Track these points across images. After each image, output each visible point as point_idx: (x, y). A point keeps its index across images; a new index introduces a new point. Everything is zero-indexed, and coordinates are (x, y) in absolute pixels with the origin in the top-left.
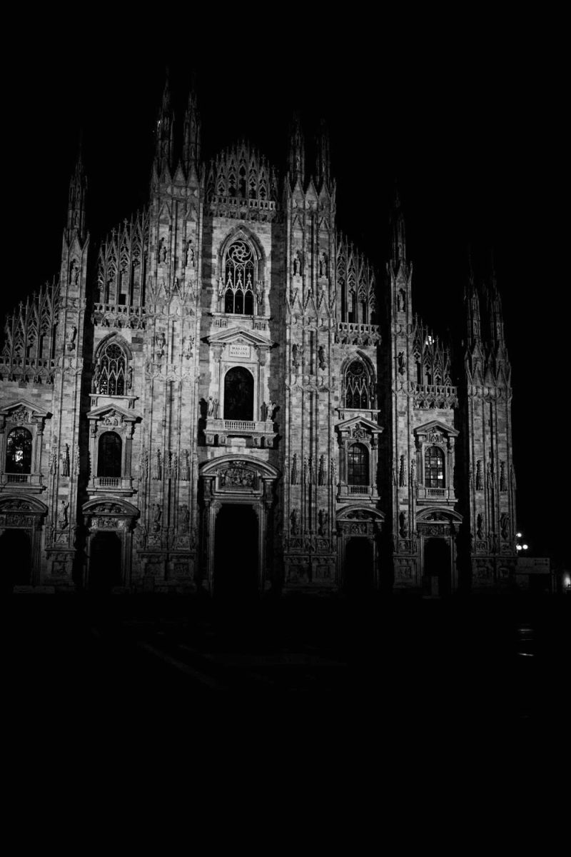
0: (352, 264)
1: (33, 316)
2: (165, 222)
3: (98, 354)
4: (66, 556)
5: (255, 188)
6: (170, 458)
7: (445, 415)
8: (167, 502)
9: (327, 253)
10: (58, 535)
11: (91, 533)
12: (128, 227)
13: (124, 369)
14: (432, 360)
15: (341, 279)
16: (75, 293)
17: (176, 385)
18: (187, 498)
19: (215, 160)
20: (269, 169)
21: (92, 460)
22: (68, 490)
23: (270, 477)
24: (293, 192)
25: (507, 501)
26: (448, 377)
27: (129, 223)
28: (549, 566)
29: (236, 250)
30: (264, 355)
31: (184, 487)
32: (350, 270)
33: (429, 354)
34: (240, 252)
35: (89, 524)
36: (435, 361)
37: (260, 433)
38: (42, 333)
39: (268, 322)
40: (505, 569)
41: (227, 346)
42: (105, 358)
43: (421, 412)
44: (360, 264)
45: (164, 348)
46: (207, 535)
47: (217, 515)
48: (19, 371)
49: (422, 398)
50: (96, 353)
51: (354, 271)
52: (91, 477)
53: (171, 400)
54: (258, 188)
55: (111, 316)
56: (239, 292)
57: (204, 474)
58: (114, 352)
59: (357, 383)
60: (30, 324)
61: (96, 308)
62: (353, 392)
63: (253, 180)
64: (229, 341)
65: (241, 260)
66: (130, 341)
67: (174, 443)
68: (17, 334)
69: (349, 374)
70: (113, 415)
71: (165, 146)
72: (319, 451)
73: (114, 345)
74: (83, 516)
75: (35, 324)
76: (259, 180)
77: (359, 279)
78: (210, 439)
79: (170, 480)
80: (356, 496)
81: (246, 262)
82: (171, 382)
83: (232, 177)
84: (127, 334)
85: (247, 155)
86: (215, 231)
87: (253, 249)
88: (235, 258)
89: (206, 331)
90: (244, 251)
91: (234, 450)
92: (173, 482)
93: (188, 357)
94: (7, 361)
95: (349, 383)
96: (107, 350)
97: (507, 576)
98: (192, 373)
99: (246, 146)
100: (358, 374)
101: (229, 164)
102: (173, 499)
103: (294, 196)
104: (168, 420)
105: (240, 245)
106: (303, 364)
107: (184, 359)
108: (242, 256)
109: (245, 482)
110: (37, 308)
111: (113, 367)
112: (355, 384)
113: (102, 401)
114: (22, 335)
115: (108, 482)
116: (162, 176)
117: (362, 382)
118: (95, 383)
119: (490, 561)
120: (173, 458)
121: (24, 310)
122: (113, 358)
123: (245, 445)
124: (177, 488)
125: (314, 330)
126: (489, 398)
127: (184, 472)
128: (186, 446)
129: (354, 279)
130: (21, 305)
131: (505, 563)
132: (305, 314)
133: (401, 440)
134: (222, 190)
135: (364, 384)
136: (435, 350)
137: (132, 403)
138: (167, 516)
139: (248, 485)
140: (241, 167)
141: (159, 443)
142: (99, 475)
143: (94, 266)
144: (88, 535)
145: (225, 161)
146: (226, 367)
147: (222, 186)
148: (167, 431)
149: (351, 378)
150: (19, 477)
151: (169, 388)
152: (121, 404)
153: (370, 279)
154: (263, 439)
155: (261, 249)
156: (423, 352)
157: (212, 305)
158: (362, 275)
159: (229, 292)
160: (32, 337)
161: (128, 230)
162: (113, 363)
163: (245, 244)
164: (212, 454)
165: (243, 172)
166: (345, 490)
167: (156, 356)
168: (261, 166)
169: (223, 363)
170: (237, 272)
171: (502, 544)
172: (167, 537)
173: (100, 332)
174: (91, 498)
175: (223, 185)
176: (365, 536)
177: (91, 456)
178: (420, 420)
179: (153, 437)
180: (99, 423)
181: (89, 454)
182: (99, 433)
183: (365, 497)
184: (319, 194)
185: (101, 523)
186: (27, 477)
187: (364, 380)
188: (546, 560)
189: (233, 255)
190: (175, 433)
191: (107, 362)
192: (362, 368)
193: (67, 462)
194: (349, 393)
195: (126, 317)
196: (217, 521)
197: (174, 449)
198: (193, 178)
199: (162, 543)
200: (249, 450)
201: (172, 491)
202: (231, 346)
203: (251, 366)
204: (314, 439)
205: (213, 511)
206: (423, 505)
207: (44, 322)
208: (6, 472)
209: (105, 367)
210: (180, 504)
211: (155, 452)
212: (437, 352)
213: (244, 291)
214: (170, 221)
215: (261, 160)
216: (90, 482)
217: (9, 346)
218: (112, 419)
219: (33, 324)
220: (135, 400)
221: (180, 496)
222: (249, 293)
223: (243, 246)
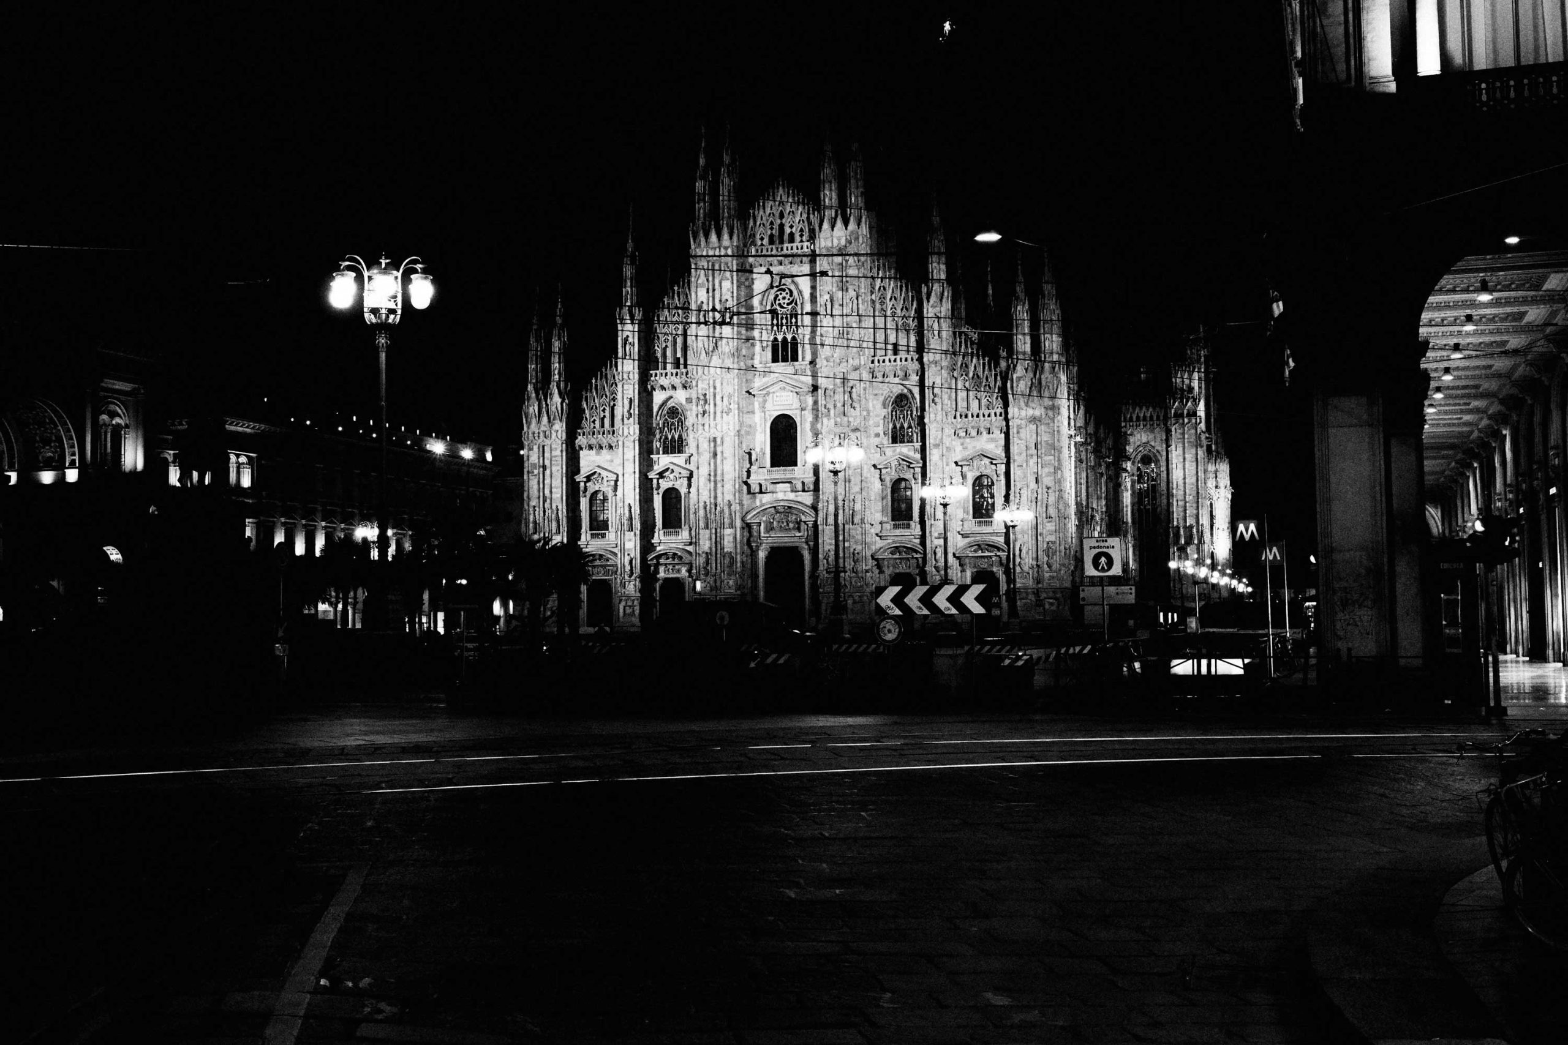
0: (893, 292)
1: (604, 389)
2: (702, 286)
3: (658, 418)
4: (633, 601)
5: (794, 230)
6: (716, 509)
7: (993, 440)
8: (714, 549)
9: (857, 289)
10: (627, 583)
11: (659, 579)
12: (678, 293)
13: (682, 428)
14: (981, 383)
15: (882, 309)
16: (628, 368)
17: (719, 441)
18: (732, 545)
19: (754, 209)
20: (806, 207)
21: (656, 515)
22: (632, 543)
23: (810, 519)
24: (820, 231)
25: (1054, 528)
26: (999, 398)
27: (679, 289)
28: (1134, 594)
29: (780, 297)
30: (805, 400)
31: (729, 535)
32: (891, 299)
33: (978, 377)
34: (784, 298)
35: (657, 571)
36: (984, 384)
37: (800, 478)
38: (612, 404)
39: (809, 366)
40: (1051, 601)
41: (771, 395)
42: (666, 420)
43: (968, 440)
44: (901, 290)
45: (707, 407)
46: (757, 576)
47: (766, 558)
48: (593, 441)
49: (966, 426)
50: (657, 416)
51: (895, 299)
52: (657, 530)
53: (715, 455)
54: (796, 230)
55: (663, 381)
56: (785, 339)
57: (749, 521)
58: (673, 413)
59: (901, 416)
60: (602, 397)
61: (651, 375)
62: (898, 426)
63: (791, 222)
64: (773, 390)
65: (785, 306)
66: (684, 402)
67: (719, 495)
68: (592, 408)
69: (894, 408)
70: (671, 473)
71: (701, 209)
72: (852, 491)
73: (674, 407)
74: (650, 566)
75: (606, 397)
76: (797, 221)
77: (901, 306)
78: (755, 488)
79: (716, 529)
80: (898, 532)
81: (790, 307)
82: (715, 438)
83: (772, 223)
84: (680, 396)
85: (784, 198)
86: (755, 281)
87: (795, 293)
88: (780, 304)
89: (751, 383)
90: (788, 296)
91: (780, 496)
92: (718, 530)
93: (727, 414)
94: (584, 434)
95: (894, 417)
96: (667, 412)
97: (1054, 608)
98: (731, 428)
99: (783, 188)
100: (902, 407)
101: (768, 211)
102: (719, 545)
103: (822, 235)
104: (712, 474)
105: (784, 290)
106: (835, 407)
107: (724, 414)
108: (786, 301)
109: (791, 525)
110: (607, 383)
111: (673, 427)
112: (900, 418)
113: (662, 461)
114: (596, 408)
115: (671, 534)
116: (697, 241)
117: (907, 415)
118: (656, 444)
119: (1034, 593)
120: (718, 508)
121: (596, 385)
122: (673, 419)
123: (789, 489)
124: (722, 537)
125: (845, 371)
126: (1034, 420)
127: (727, 521)
128: (729, 497)
129: (895, 308)
130: (594, 381)
131: (1051, 594)
132: (835, 355)
133: (935, 473)
134: (762, 239)
135: (909, 416)
136: (984, 372)
137: (688, 460)
138: (714, 562)
139: (794, 528)
140: (779, 211)
141: (705, 496)
142: (664, 527)
143: (648, 337)
144: (656, 582)
145: (764, 209)
146: (770, 415)
147: (762, 235)
148: (712, 483)
149: (896, 412)
150: (599, 534)
151: (712, 444)
152: (679, 459)
153: (912, 305)
154: (803, 483)
155: (800, 292)
156: (971, 375)
157: (755, 357)
158: (904, 302)
159: (776, 339)
160: (604, 409)
161: (679, 296)
162: (673, 424)
163: (788, 289)
164: (761, 501)
165: (782, 216)
166: (888, 526)
167: (699, 415)
168: (798, 205)
169: (767, 413)
170: (782, 318)
171: (1047, 575)
172: (715, 581)
173: (658, 397)
174: (658, 548)
175: (762, 233)
176: (908, 571)
177: (656, 512)
178: (966, 448)
179: (700, 491)
180: (660, 481)
181: (654, 509)
182: (661, 491)
183: (906, 532)
184: (846, 229)
185: (666, 571)
186: (605, 534)
187: (909, 413)
188: (1131, 589)
189: (777, 302)
190: (719, 485)
191: (668, 423)
192: (908, 399)
193: (631, 518)
194: (895, 427)
195: (677, 381)
196: (766, 563)
197: (719, 500)
198: (726, 237)
199: (711, 587)
200: (794, 494)
201: (718, 539)
202: (775, 395)
203: (795, 412)
204: (847, 480)
205: (762, 555)
206: (968, 537)
207: (613, 394)
208: (590, 530)
209: (666, 429)
210: (726, 550)
211: (701, 504)
212: (986, 372)
213: (789, 337)
214: (706, 283)
215: (799, 199)
216: (656, 535)
217: (586, 419)
218: (672, 476)
219: (604, 397)
220: (690, 457)
221: (726, 543)
222: (794, 338)
223: (787, 291)
